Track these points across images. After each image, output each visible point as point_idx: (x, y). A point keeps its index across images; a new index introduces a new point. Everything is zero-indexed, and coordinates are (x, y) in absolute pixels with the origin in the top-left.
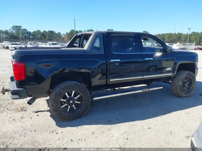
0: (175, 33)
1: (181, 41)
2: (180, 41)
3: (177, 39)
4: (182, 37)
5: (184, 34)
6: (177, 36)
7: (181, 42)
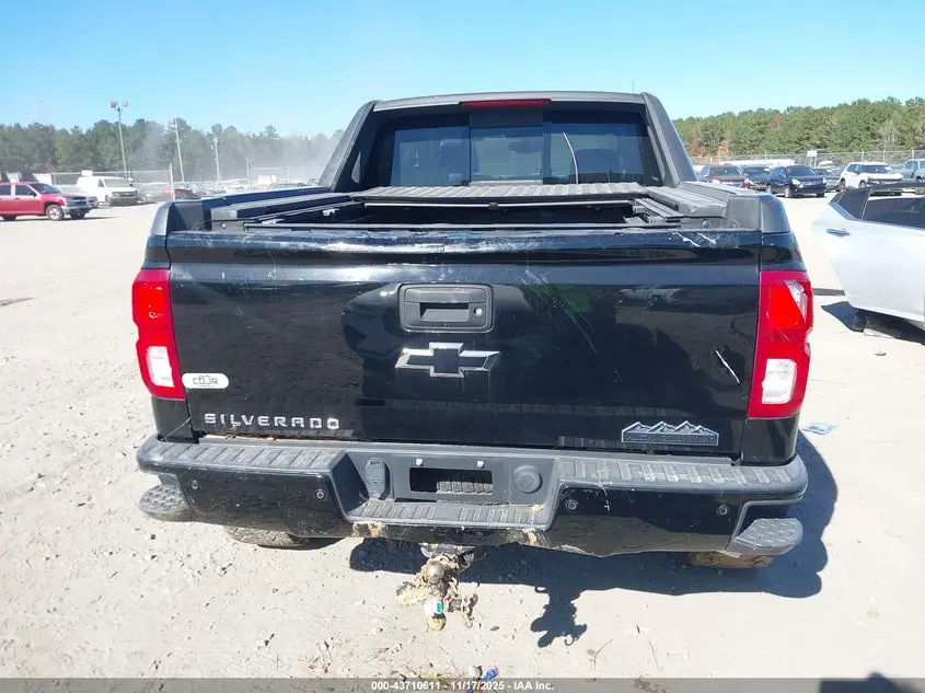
0: (18, 126)
1: (59, 161)
2: (54, 163)
3: (36, 155)
4: (58, 145)
5: (64, 132)
6: (32, 140)
7: (60, 167)
